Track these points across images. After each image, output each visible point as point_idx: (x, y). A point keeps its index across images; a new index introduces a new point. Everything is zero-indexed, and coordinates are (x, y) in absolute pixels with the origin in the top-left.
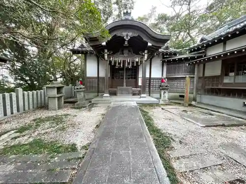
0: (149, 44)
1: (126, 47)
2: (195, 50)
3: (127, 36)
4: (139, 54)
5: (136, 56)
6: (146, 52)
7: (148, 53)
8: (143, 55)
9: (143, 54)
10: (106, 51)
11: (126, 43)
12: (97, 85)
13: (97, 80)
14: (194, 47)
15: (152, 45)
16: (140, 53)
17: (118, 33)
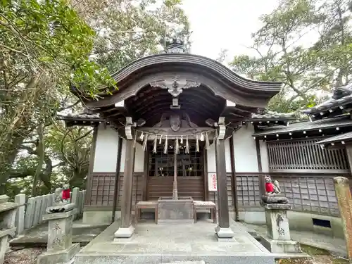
0: (230, 104)
1: (175, 112)
2: (327, 114)
3: (176, 86)
4: (207, 126)
5: (199, 129)
6: (222, 120)
7: (226, 122)
8: (214, 127)
9: (216, 124)
10: (129, 120)
11: (175, 103)
12: (113, 192)
13: (114, 179)
14: (325, 107)
15: (237, 106)
16: (207, 123)
17: (154, 82)
